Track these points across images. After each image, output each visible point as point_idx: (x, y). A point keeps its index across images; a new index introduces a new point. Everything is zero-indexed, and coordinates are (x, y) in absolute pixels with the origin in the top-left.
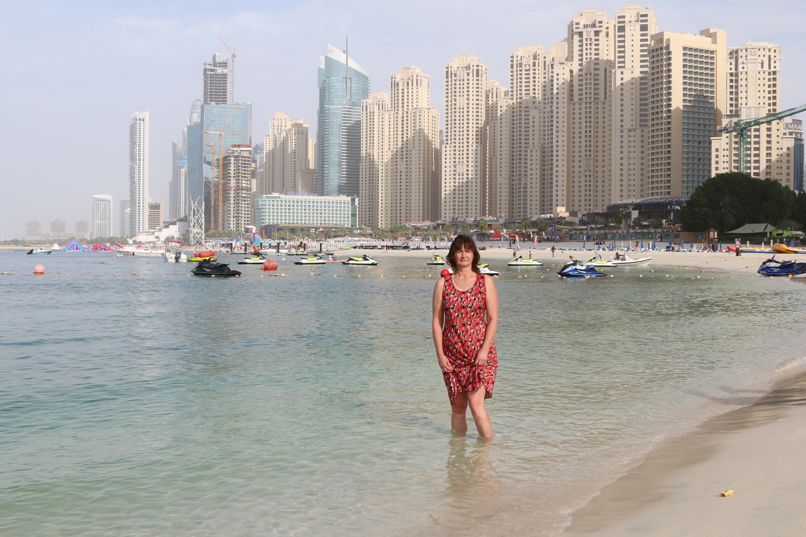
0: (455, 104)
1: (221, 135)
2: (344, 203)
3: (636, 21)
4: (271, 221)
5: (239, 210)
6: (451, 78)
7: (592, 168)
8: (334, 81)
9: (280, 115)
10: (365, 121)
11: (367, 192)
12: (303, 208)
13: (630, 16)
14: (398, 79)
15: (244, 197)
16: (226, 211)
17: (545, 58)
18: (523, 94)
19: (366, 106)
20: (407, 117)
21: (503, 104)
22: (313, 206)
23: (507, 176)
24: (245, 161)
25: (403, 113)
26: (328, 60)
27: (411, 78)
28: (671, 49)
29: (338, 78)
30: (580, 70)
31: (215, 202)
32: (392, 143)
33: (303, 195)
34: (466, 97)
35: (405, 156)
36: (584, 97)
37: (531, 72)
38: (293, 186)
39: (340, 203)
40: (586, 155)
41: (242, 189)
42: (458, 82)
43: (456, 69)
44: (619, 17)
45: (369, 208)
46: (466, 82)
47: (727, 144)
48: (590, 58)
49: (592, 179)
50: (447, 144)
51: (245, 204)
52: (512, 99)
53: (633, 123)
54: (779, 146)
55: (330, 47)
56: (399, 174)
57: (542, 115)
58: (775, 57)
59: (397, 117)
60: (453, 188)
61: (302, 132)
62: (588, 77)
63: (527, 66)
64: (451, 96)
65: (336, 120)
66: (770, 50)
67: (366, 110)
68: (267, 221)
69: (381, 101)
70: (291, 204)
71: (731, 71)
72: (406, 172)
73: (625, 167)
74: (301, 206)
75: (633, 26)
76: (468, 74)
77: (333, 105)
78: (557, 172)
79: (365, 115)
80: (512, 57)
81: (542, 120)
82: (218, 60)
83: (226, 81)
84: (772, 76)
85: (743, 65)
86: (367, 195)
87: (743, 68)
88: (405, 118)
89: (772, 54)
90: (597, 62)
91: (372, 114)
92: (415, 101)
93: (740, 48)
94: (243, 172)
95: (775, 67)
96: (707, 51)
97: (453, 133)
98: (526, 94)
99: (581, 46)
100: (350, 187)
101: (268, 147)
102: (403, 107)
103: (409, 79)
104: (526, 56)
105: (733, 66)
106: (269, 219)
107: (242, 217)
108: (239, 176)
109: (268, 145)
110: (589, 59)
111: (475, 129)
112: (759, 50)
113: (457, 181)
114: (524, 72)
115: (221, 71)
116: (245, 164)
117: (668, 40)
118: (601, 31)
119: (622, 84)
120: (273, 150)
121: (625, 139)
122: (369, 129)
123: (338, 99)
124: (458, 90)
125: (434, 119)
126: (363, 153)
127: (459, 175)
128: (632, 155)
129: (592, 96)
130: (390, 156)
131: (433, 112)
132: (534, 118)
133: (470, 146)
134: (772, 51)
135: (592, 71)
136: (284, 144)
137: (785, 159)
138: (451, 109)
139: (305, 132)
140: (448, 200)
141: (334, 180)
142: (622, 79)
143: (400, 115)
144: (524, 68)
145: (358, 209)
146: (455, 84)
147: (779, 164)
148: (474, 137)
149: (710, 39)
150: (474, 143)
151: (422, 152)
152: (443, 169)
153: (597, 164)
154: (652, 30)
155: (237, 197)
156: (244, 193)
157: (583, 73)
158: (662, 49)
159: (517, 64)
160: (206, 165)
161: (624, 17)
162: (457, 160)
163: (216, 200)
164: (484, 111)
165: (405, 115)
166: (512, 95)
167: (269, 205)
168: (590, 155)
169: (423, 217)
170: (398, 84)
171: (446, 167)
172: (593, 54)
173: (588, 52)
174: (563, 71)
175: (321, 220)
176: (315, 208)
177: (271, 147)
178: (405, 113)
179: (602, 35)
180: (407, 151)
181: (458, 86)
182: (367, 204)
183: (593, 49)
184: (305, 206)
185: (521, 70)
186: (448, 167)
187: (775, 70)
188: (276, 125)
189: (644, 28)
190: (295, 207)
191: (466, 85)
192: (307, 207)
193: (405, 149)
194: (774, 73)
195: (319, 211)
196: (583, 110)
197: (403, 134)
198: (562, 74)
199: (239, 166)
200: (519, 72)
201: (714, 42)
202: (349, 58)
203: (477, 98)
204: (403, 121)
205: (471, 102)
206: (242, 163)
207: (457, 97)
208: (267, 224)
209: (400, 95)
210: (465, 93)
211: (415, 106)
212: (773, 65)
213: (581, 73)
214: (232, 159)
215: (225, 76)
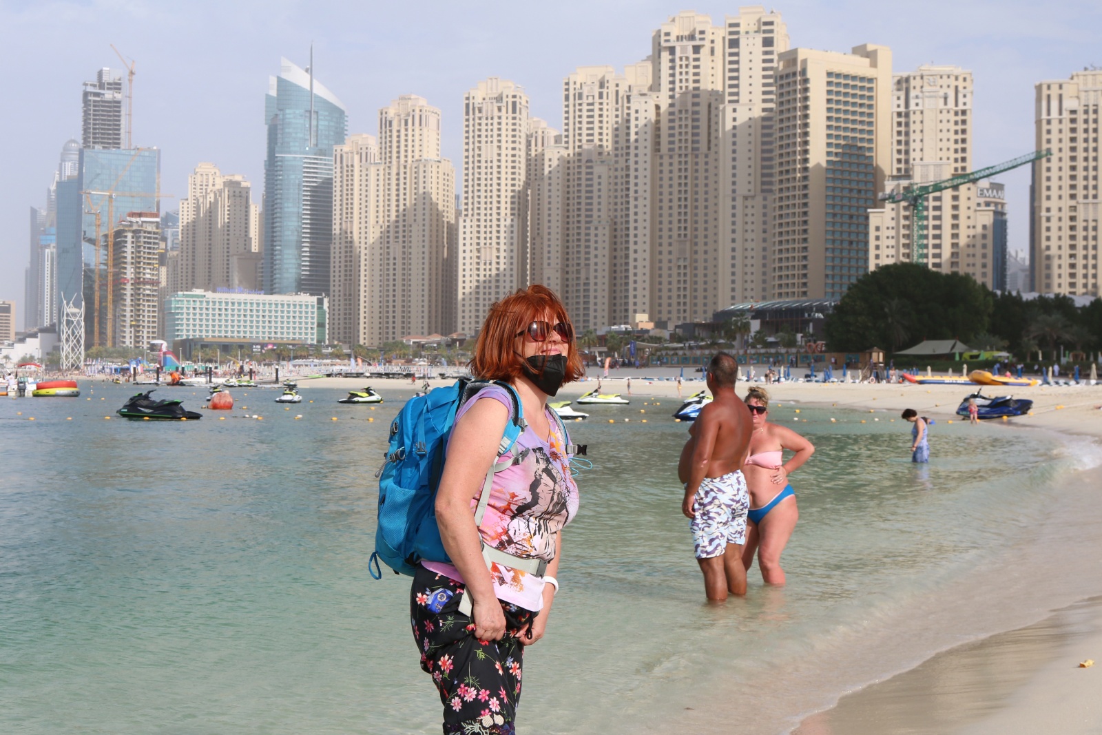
0: (479, 155)
1: (110, 197)
2: (307, 306)
3: (756, 32)
4: (191, 333)
5: (139, 316)
6: (474, 114)
7: (688, 255)
8: (291, 116)
9: (205, 168)
10: (338, 179)
11: (341, 288)
12: (242, 313)
13: (747, 23)
14: (391, 113)
15: (148, 295)
16: (118, 317)
17: (617, 85)
18: (584, 141)
19: (341, 156)
20: (405, 173)
21: (553, 156)
22: (258, 311)
23: (559, 266)
24: (150, 238)
25: (398, 168)
26: (283, 85)
27: (412, 113)
28: (809, 75)
29: (297, 112)
30: (671, 105)
31: (101, 303)
32: (381, 214)
33: (241, 292)
34: (496, 144)
35: (401, 234)
36: (676, 146)
37: (597, 107)
38: (225, 278)
39: (301, 305)
40: (679, 235)
41: (145, 283)
42: (484, 122)
43: (480, 100)
44: (731, 25)
45: (345, 314)
46: (496, 120)
47: (893, 219)
48: (687, 87)
49: (688, 271)
50: (466, 215)
51: (149, 306)
52: (567, 148)
53: (751, 187)
54: (971, 223)
55: (285, 62)
56: (391, 261)
57: (612, 173)
58: (965, 88)
59: (389, 174)
60: (474, 284)
61: (239, 195)
62: (683, 116)
63: (590, 98)
64: (473, 143)
65: (293, 177)
66: (957, 79)
67: (341, 162)
68: (185, 333)
69: (364, 149)
70: (223, 306)
71: (899, 110)
72: (404, 259)
73: (738, 254)
74: (239, 310)
75: (751, 39)
76: (500, 109)
77: (290, 153)
78: (635, 260)
79: (338, 170)
80: (567, 84)
81: (612, 180)
82: (105, 79)
83: (119, 112)
84: (960, 118)
85: (917, 101)
86: (342, 294)
87: (917, 105)
88: (402, 176)
89: (961, 84)
90: (696, 93)
91: (350, 169)
92: (417, 148)
93: (912, 74)
94: (146, 256)
95: (965, 104)
96: (862, 79)
97: (476, 199)
98: (588, 141)
99: (673, 68)
100: (315, 283)
101: (185, 217)
102: (398, 157)
103: (408, 115)
104: (589, 83)
105: (902, 102)
106: (188, 331)
107: (144, 327)
108: (139, 263)
109: (185, 213)
110: (684, 89)
111: (509, 194)
112: (941, 77)
113: (482, 273)
114: (585, 107)
115: (111, 96)
116: (150, 243)
117: (805, 62)
118: (703, 46)
119: (734, 127)
120: (194, 222)
121: (739, 211)
122: (345, 192)
123: (297, 144)
124: (483, 133)
125: (446, 177)
126: (336, 229)
127: (485, 264)
128: (750, 236)
129: (689, 144)
130: (378, 235)
131: (445, 166)
132: (600, 177)
133: (502, 220)
134: (961, 79)
135: (690, 108)
136: (212, 212)
137: (979, 242)
138: (473, 162)
139: (244, 194)
140: (467, 303)
141: (290, 271)
142: (734, 119)
143: (394, 171)
144: (585, 100)
145: (327, 316)
146: (480, 124)
147: (971, 251)
148: (509, 206)
149: (867, 61)
150: (509, 214)
151: (427, 228)
152: (461, 255)
153: (695, 248)
154: (781, 46)
155: (136, 294)
156: (147, 289)
157: (676, 109)
158: (794, 74)
159: (575, 95)
160: (87, 244)
161: (737, 25)
162: (482, 241)
163: (103, 299)
164: (523, 166)
165: (402, 170)
166: (567, 142)
167: (188, 308)
168: (685, 235)
169: (429, 328)
170: (390, 122)
171: (464, 251)
172: (691, 81)
173: (684, 77)
174: (644, 107)
175: (270, 333)
176: (261, 313)
177: (191, 218)
178: (402, 168)
179: (705, 52)
180: (404, 226)
181: (483, 127)
182: (342, 307)
183: (691, 74)
184: (245, 310)
185: (580, 105)
186: (468, 251)
187: (964, 108)
188: (198, 183)
189: (768, 42)
190: (230, 312)
191: (496, 126)
192: (248, 313)
193: (401, 224)
194: (964, 112)
195: (267, 319)
196: (676, 167)
197: (398, 201)
198: (644, 112)
199: (139, 247)
200: (577, 107)
201: (874, 64)
202: (315, 81)
203: (514, 145)
204: (398, 179)
205: (503, 152)
206: (145, 242)
207: (483, 145)
208: (185, 337)
209: (395, 139)
210: (495, 138)
211: (417, 157)
212: (961, 100)
213: (672, 109)
214: (130, 235)
215: (117, 104)
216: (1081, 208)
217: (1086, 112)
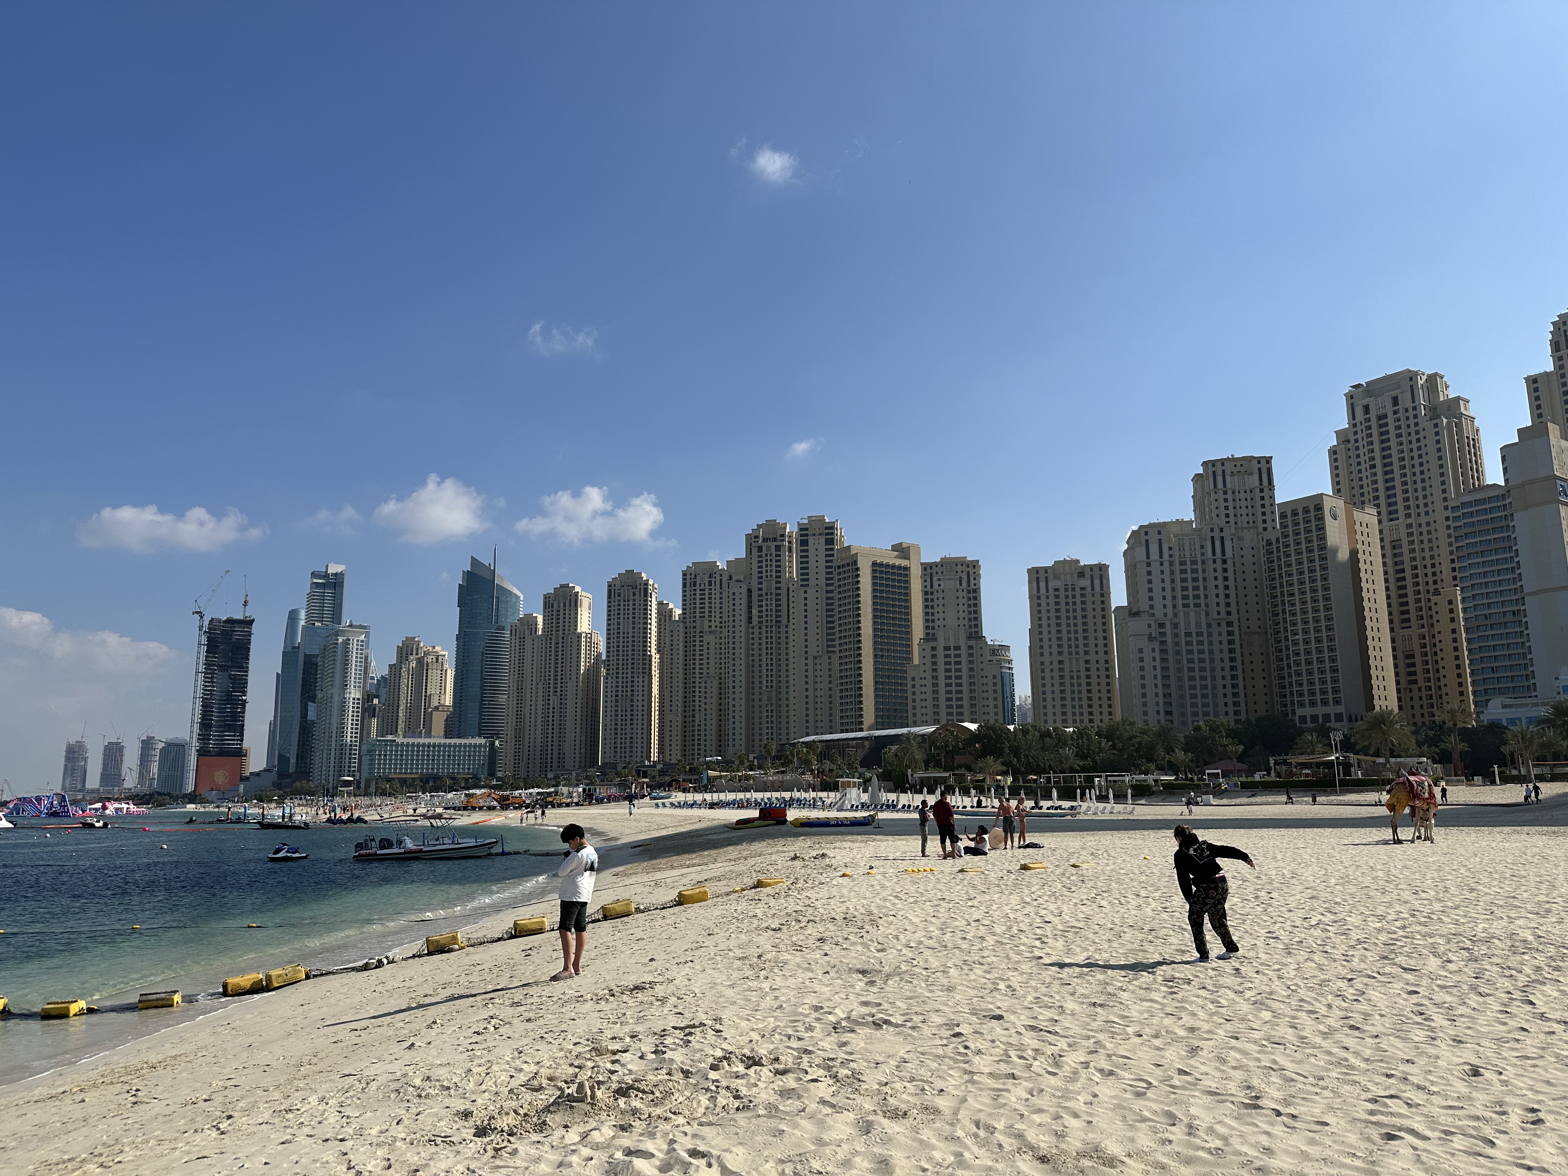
0: (618, 629)
2: (480, 747)
3: (820, 534)
4: (382, 771)
6: (614, 598)
7: (774, 702)
8: (478, 600)
10: (513, 648)
11: (513, 733)
12: (426, 753)
13: (814, 527)
14: (552, 599)
17: (721, 575)
18: (698, 617)
19: (515, 631)
20: (563, 643)
21: (675, 628)
23: (679, 712)
25: (558, 640)
26: (472, 577)
27: (568, 598)
28: (859, 565)
29: (483, 597)
30: (760, 589)
32: (544, 675)
34: (631, 620)
35: (559, 689)
36: (764, 620)
37: (707, 592)
39: (475, 746)
40: (767, 687)
42: (622, 603)
43: (619, 588)
44: (802, 530)
45: (515, 752)
46: (631, 603)
47: (925, 671)
48: (771, 576)
49: (774, 713)
50: (608, 674)
52: (685, 622)
53: (820, 649)
54: (984, 673)
56: (551, 710)
57: (718, 641)
58: (975, 573)
59: (550, 644)
60: (614, 727)
61: (435, 663)
62: (769, 597)
63: (702, 585)
64: (615, 619)
65: (477, 646)
66: (969, 566)
67: (515, 636)
68: (377, 770)
69: (534, 625)
70: (411, 748)
71: (926, 589)
72: (561, 709)
73: (811, 699)
74: (423, 751)
75: (816, 539)
76: (634, 594)
77: (474, 630)
78: (734, 706)
79: (513, 641)
80: (685, 575)
81: (718, 646)
84: (972, 595)
85: (940, 582)
86: (514, 737)
87: (940, 585)
88: (560, 645)
89: (972, 570)
90: (778, 580)
91: (521, 641)
92: (573, 624)
95: (975, 584)
96: (899, 568)
97: (616, 662)
98: (700, 617)
99: (760, 562)
100: (492, 727)
101: (393, 679)
102: (558, 630)
103: (565, 599)
104: (701, 574)
105: (928, 584)
106: (380, 769)
110: (769, 577)
111: (641, 658)
112: (957, 565)
113: (619, 718)
114: (698, 592)
117: (856, 555)
118: (783, 545)
119: (806, 605)
120: (399, 682)
121: (811, 667)
122: (518, 657)
123: (482, 622)
124: (621, 612)
125: (595, 645)
127: (623, 711)
128: (819, 686)
129: (774, 618)
130: (541, 690)
132: (708, 644)
133: (636, 677)
134: (972, 566)
135: (774, 591)
137: (991, 688)
139: (440, 661)
140: (608, 741)
141: (473, 721)
142: (806, 599)
143: (554, 641)
144: (698, 587)
146: (619, 605)
147: (985, 695)
148: (641, 666)
149: (902, 555)
150: (641, 673)
152: (603, 704)
153: (780, 696)
154: (839, 544)
157: (763, 592)
158: (849, 565)
159: (690, 583)
161: (806, 529)
162: (621, 694)
164: (652, 636)
165: (561, 640)
166: (685, 618)
168: (772, 687)
169: (580, 762)
170: (551, 605)
171: (606, 701)
172: (774, 571)
173: (769, 568)
174: (740, 590)
175: (448, 769)
176: (441, 754)
179: (784, 550)
180: (562, 684)
182: (513, 747)
183: (774, 566)
184: (428, 752)
185: (694, 590)
186: (609, 702)
187: (975, 587)
188: (404, 652)
189: (829, 542)
191: (631, 607)
192: (431, 753)
193: (559, 681)
194: (975, 591)
195: (452, 758)
196: (764, 635)
198: (739, 594)
200: (692, 592)
201: (907, 558)
203: (645, 621)
205: (637, 626)
207: (621, 621)
208: (376, 774)
209: (555, 615)
210: (631, 616)
212: (973, 582)
213: (760, 592)
216: (1067, 662)
217: (1066, 590)
